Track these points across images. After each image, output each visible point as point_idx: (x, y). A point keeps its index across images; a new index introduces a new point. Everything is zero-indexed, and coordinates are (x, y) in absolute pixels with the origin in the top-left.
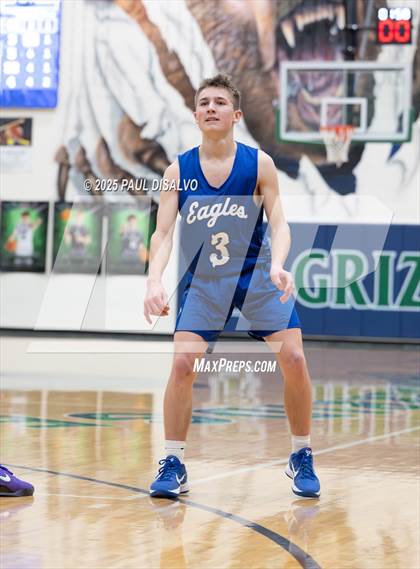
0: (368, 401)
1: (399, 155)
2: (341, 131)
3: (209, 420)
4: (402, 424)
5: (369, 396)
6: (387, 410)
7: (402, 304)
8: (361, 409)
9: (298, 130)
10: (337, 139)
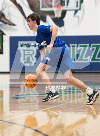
0: (70, 90)
1: (77, 14)
2: (59, 7)
3: (20, 98)
4: (80, 97)
5: (70, 89)
6: (76, 93)
7: (79, 60)
8: (68, 93)
9: (46, 7)
10: (58, 10)
